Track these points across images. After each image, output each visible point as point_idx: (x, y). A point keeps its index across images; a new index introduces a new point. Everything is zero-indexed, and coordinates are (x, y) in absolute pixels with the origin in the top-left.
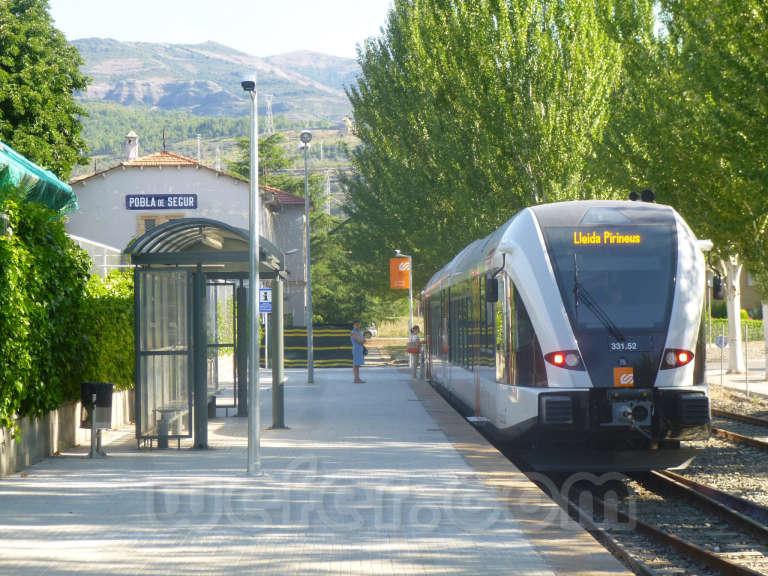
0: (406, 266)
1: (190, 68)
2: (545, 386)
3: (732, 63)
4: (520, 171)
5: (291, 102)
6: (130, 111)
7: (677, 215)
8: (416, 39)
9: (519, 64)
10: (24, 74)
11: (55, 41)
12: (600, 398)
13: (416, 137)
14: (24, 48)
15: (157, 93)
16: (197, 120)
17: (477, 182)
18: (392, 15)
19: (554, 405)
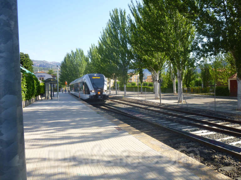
0: (67, 82)
1: (42, 63)
2: (90, 94)
3: (98, 64)
4: (77, 74)
5: (53, 66)
6: (36, 67)
7: (104, 76)
8: (67, 61)
9: (77, 64)
10: (27, 63)
11: (30, 60)
12: (97, 96)
13: (67, 70)
14: (27, 61)
15: (39, 65)
16: (43, 68)
17: (73, 74)
18: (65, 57)
19: (91, 97)
